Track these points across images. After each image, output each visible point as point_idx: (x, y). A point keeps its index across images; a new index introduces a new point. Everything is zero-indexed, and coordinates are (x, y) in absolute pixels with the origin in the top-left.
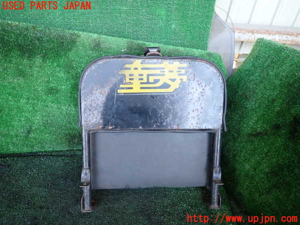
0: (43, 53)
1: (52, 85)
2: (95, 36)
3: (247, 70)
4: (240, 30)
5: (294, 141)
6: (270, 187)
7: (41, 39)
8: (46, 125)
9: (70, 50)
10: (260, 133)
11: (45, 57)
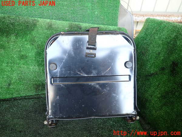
0: (16, 33)
1: (22, 53)
2: (48, 20)
3: (142, 37)
4: (136, 15)
5: (174, 76)
6: (161, 105)
7: (14, 24)
8: (20, 79)
9: (33, 30)
10: (153, 74)
11: (17, 35)
